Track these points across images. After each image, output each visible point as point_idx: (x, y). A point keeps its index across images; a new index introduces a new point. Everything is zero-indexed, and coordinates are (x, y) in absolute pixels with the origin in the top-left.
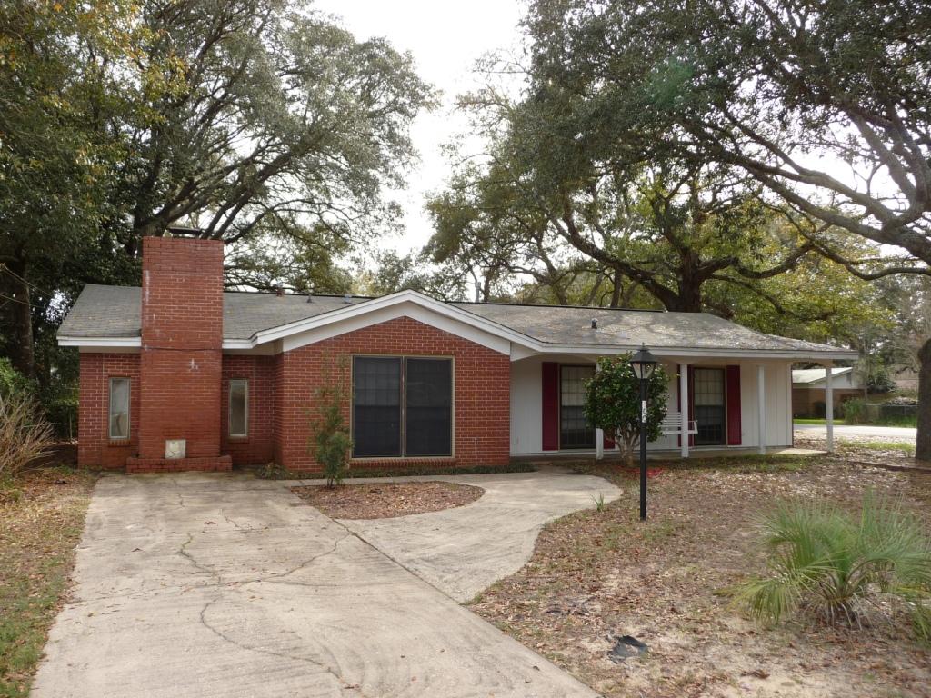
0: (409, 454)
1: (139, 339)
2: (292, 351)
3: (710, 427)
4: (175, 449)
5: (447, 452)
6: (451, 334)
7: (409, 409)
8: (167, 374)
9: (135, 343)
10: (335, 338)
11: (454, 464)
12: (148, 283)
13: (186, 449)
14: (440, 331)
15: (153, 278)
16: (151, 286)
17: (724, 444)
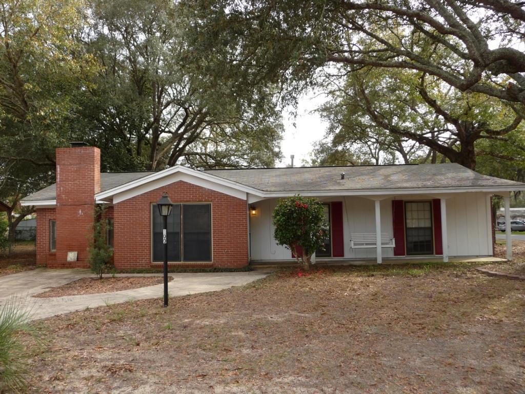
0: (185, 260)
1: (56, 201)
2: (118, 203)
3: (421, 242)
4: (72, 256)
5: (209, 259)
6: (208, 189)
7: (185, 234)
8: (68, 218)
9: (54, 203)
10: (142, 195)
11: (212, 266)
12: (59, 172)
13: (77, 257)
14: (202, 188)
15: (61, 169)
16: (60, 173)
17: (433, 254)
